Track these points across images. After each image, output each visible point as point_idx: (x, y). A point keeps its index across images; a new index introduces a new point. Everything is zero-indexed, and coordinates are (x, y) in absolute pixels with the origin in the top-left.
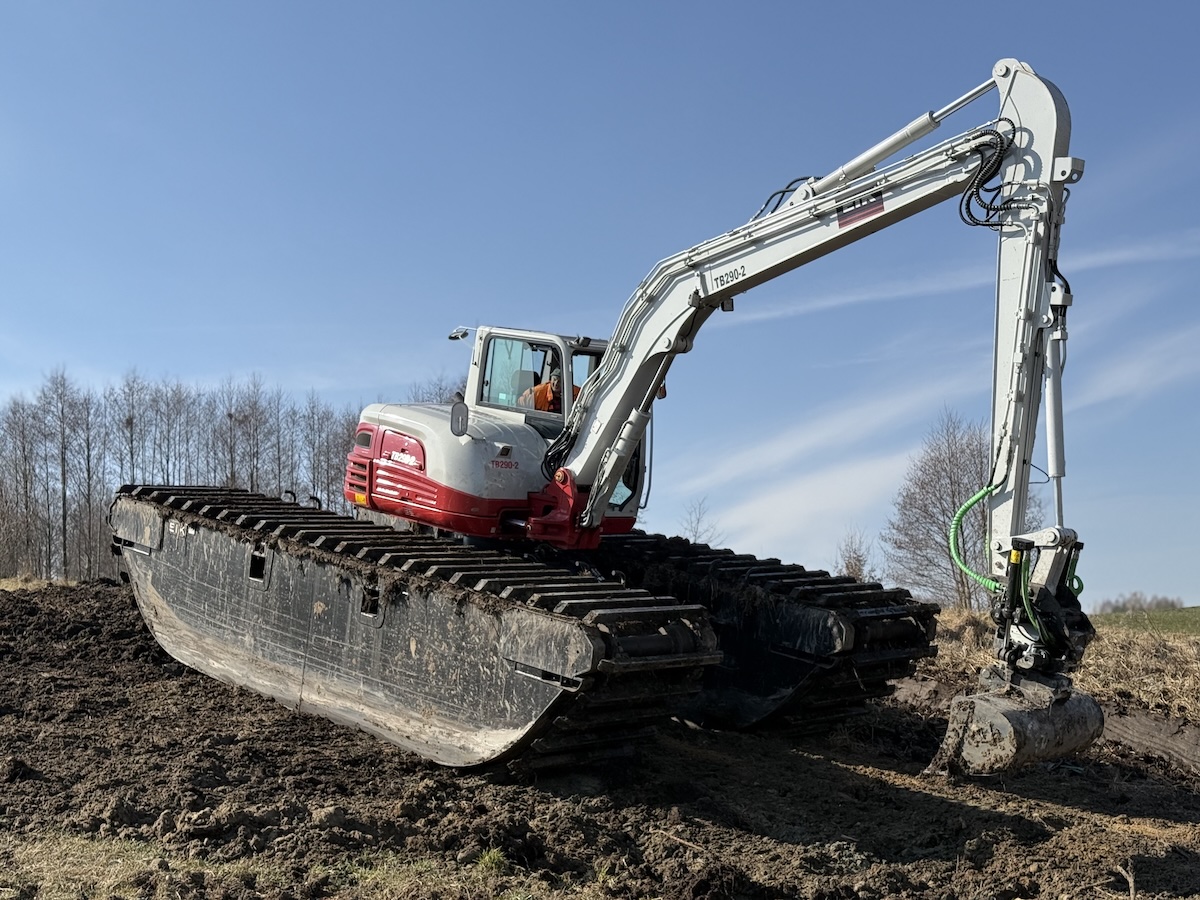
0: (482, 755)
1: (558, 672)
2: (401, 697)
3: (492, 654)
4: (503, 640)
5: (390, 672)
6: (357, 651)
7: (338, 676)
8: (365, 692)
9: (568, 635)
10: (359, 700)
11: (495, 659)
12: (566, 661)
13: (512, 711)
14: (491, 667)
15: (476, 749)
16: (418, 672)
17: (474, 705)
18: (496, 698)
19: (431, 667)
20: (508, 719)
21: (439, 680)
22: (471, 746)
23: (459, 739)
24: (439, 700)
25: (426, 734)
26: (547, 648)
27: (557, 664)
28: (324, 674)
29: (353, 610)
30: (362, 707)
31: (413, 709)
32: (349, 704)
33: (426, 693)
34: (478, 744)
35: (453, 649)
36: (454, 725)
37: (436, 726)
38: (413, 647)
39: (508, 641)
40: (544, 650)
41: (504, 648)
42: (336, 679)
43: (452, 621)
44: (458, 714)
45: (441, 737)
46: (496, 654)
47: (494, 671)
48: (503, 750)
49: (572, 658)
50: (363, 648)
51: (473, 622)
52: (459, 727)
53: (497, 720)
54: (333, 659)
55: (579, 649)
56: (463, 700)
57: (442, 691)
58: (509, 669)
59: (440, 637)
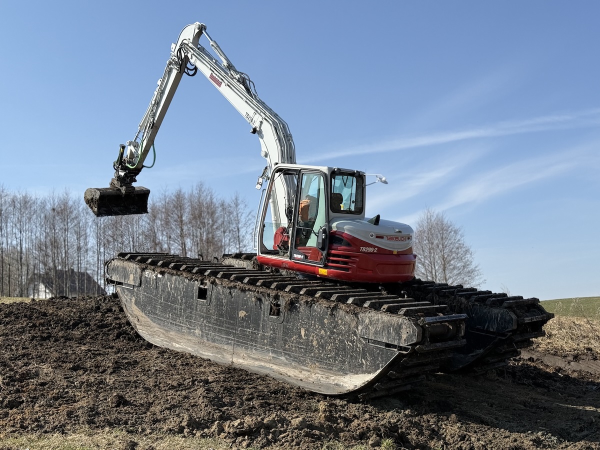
0: (348, 388)
1: (396, 343)
2: (296, 359)
3: (353, 335)
4: (360, 327)
5: (289, 346)
6: (267, 336)
7: (256, 349)
8: (273, 357)
9: (401, 324)
10: (270, 361)
11: (355, 337)
12: (400, 338)
13: (367, 365)
14: (353, 342)
15: (345, 385)
16: (306, 346)
17: (343, 362)
18: (356, 358)
19: (315, 343)
20: (364, 369)
21: (320, 350)
22: (342, 384)
23: (334, 380)
24: (320, 360)
25: (312, 378)
26: (388, 331)
27: (395, 339)
28: (247, 348)
29: (264, 314)
30: (271, 365)
31: (304, 365)
32: (263, 364)
33: (311, 357)
34: (346, 382)
35: (328, 333)
36: (330, 373)
37: (319, 374)
38: (303, 333)
39: (363, 328)
40: (386, 332)
41: (361, 331)
42: (254, 351)
43: (327, 319)
44: (333, 367)
45: (322, 379)
46: (356, 335)
47: (355, 344)
48: (362, 385)
49: (404, 336)
50: (271, 334)
51: (341, 319)
52: (333, 374)
53: (358, 369)
54: (251, 340)
55: (408, 331)
56: (335, 360)
57: (322, 355)
58: (364, 343)
59: (320, 327)
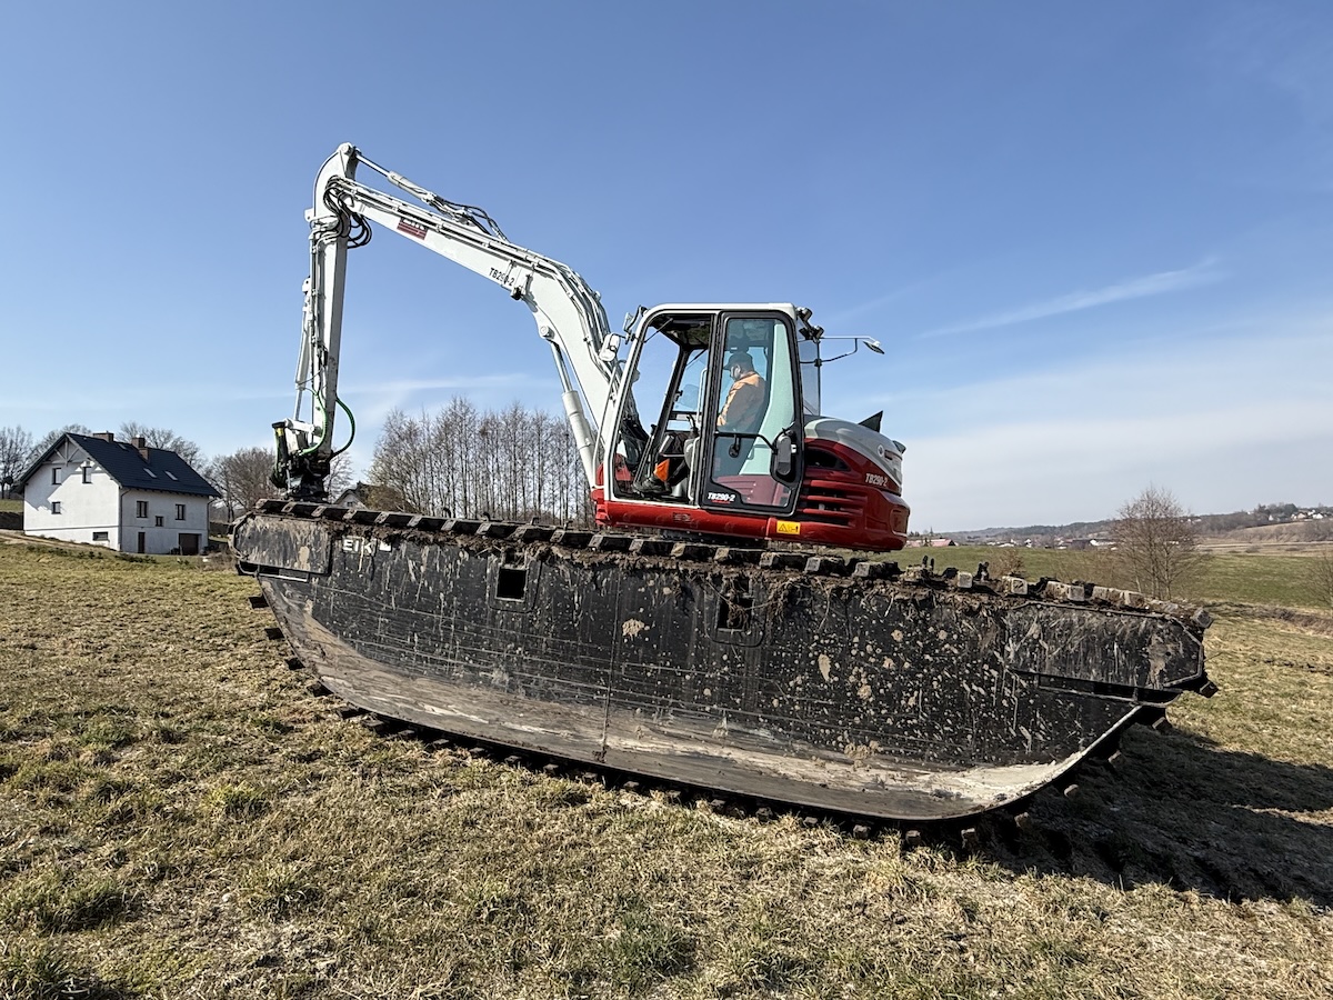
1: (1133, 682)
2: (802, 734)
3: (986, 667)
4: (1011, 648)
5: (781, 702)
6: (713, 679)
7: (677, 713)
8: (732, 731)
9: (1147, 632)
10: (722, 742)
11: (995, 673)
12: (1145, 669)
13: (1035, 741)
14: (987, 685)
15: (965, 794)
16: (836, 699)
17: (958, 736)
18: (1000, 725)
19: (864, 692)
21: (882, 708)
22: (955, 791)
23: (929, 784)
24: (883, 734)
25: (858, 779)
26: (1104, 653)
27: (1127, 674)
28: (648, 713)
29: (701, 626)
30: (726, 750)
31: (830, 748)
32: (700, 749)
33: (854, 725)
34: (967, 787)
35: (907, 665)
36: (918, 765)
37: (879, 768)
38: (825, 668)
39: (1023, 648)
40: (1098, 656)
41: (1016, 657)
42: (672, 717)
43: (902, 630)
44: (924, 750)
45: (890, 782)
46: (997, 667)
47: (994, 688)
48: (1024, 794)
49: (1159, 665)
50: (725, 673)
51: (946, 629)
52: (926, 768)
53: (1006, 753)
54: (662, 691)
55: (1170, 650)
56: (932, 730)
57: (889, 721)
58: (1025, 684)
59: (879, 651)
